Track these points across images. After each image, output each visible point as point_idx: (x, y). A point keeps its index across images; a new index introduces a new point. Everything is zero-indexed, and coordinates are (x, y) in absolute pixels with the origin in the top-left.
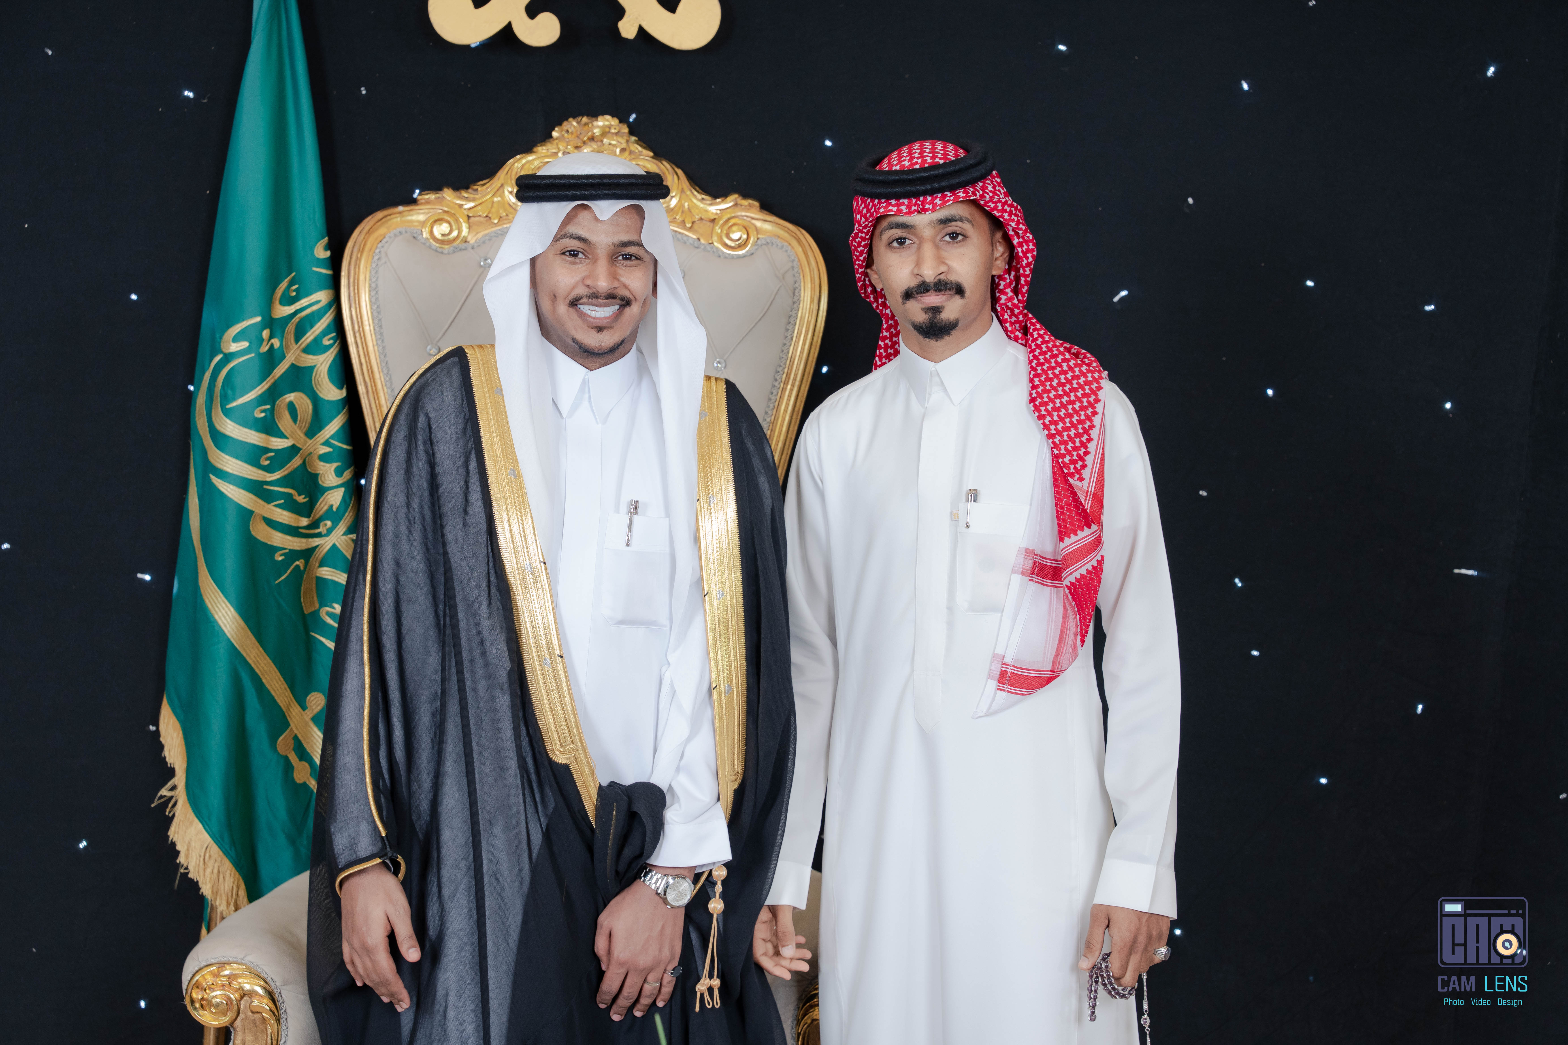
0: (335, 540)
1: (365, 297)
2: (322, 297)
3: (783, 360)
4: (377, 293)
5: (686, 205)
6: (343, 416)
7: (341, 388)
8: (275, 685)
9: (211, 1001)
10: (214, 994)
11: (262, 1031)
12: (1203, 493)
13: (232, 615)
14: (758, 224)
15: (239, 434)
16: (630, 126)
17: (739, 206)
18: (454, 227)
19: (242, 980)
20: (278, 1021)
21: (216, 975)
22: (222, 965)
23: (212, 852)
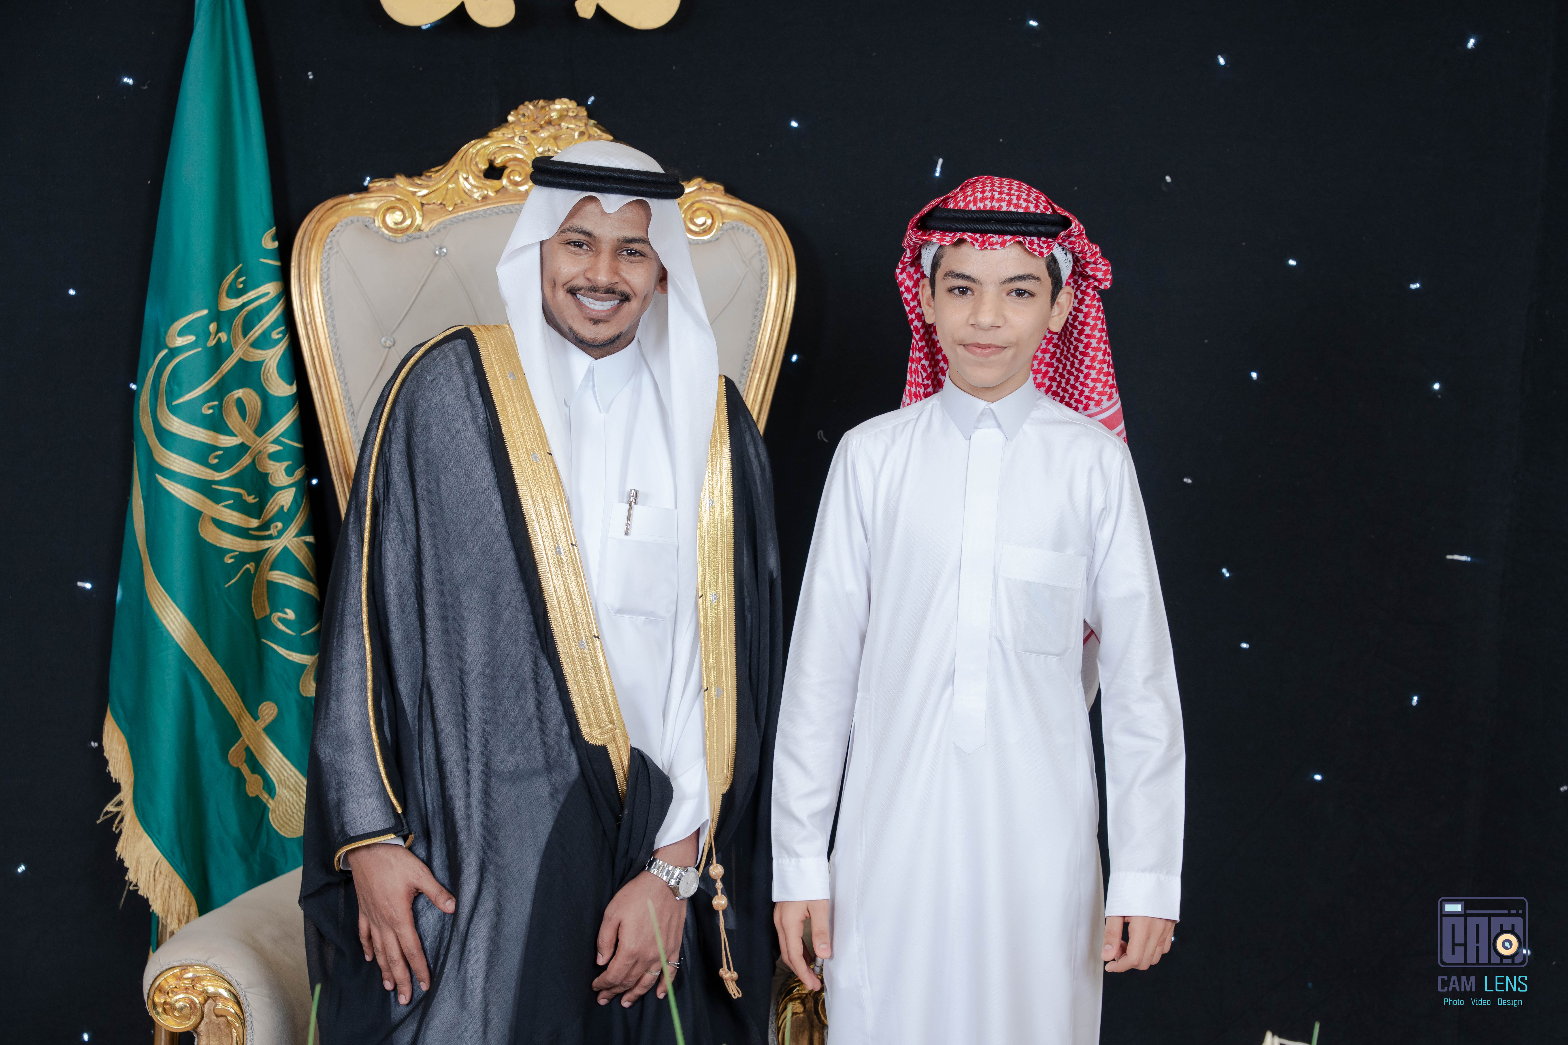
0: (286, 541)
1: (316, 289)
2: (271, 289)
3: (751, 347)
4: (328, 284)
6: (294, 413)
7: (291, 384)
8: (225, 693)
9: (174, 1004)
10: (178, 997)
11: (227, 1035)
12: (1188, 481)
13: (181, 619)
14: (723, 208)
15: (186, 432)
16: (588, 109)
17: (703, 190)
18: (407, 215)
19: (206, 982)
20: (243, 1024)
21: (179, 978)
22: (185, 968)
23: (162, 867)
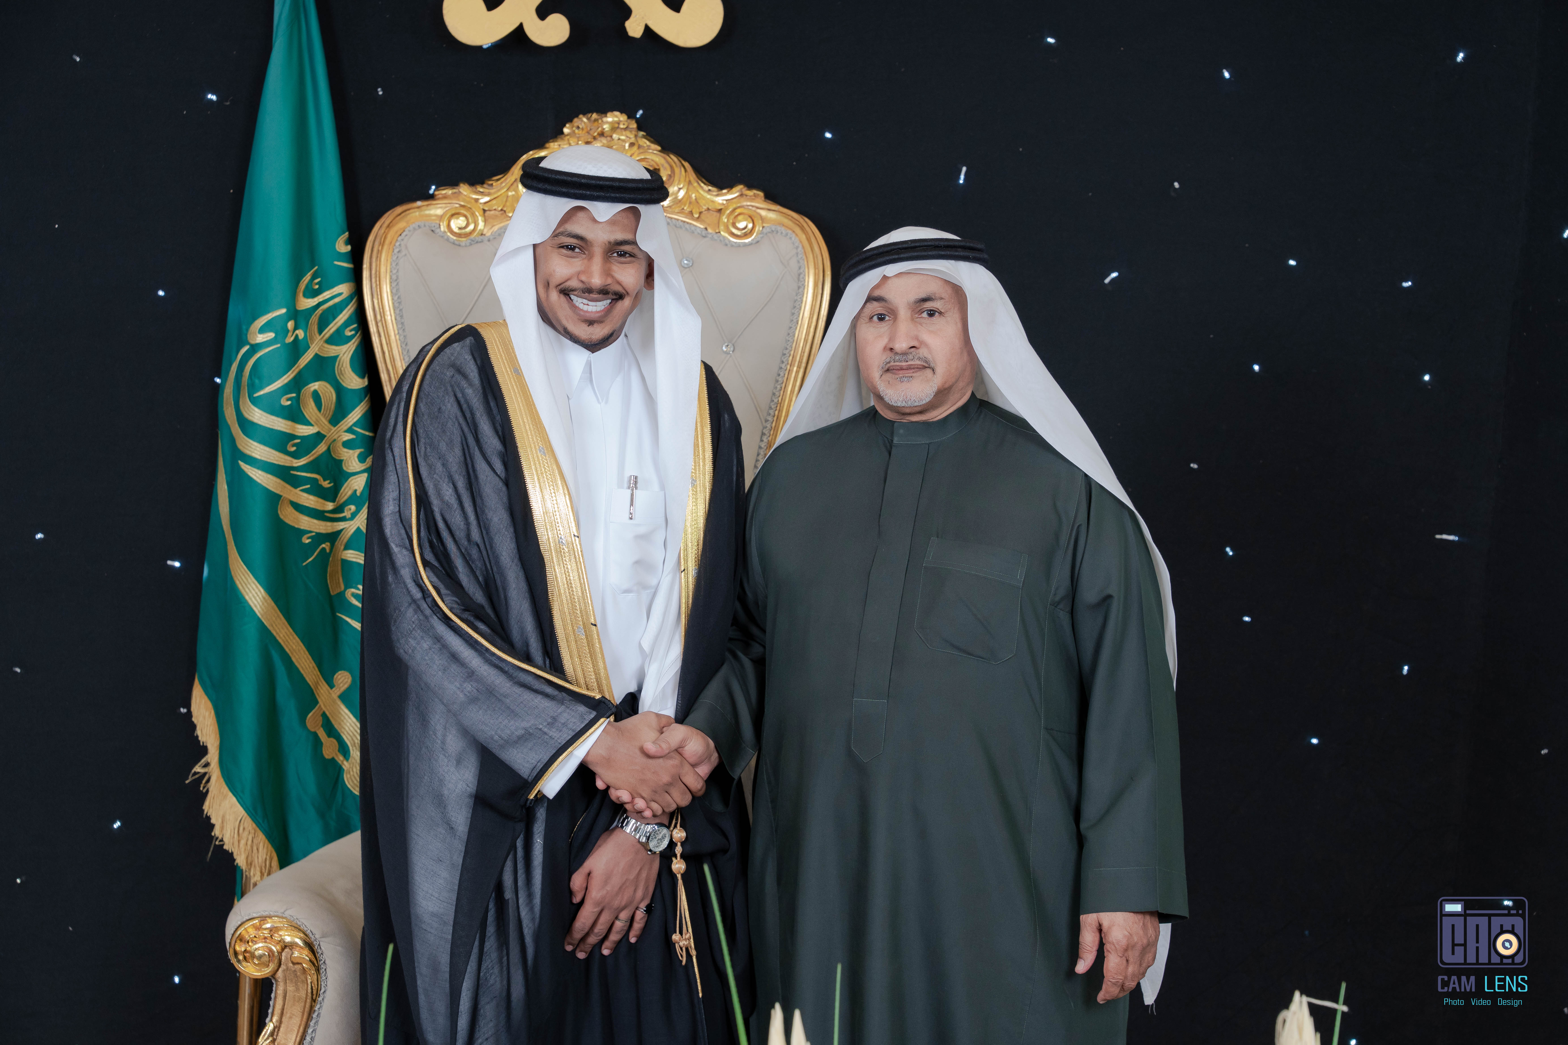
0: (359, 523)
1: (386, 289)
2: (343, 289)
3: (789, 343)
4: (398, 284)
5: (693, 195)
6: (366, 404)
7: (363, 377)
8: (303, 663)
9: (254, 953)
10: (257, 946)
11: (303, 982)
12: (1194, 466)
13: (262, 595)
14: (763, 213)
15: (267, 422)
16: (638, 121)
17: (745, 196)
18: (470, 220)
19: (283, 932)
20: (318, 970)
21: (258, 928)
22: (263, 919)
23: (245, 823)
